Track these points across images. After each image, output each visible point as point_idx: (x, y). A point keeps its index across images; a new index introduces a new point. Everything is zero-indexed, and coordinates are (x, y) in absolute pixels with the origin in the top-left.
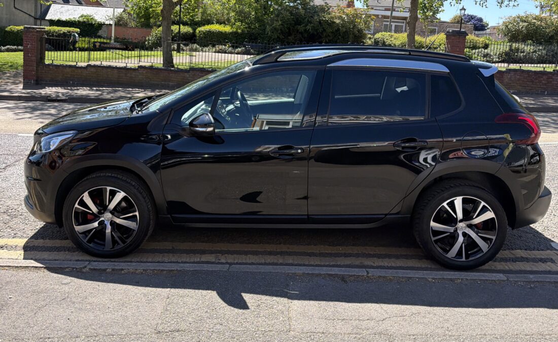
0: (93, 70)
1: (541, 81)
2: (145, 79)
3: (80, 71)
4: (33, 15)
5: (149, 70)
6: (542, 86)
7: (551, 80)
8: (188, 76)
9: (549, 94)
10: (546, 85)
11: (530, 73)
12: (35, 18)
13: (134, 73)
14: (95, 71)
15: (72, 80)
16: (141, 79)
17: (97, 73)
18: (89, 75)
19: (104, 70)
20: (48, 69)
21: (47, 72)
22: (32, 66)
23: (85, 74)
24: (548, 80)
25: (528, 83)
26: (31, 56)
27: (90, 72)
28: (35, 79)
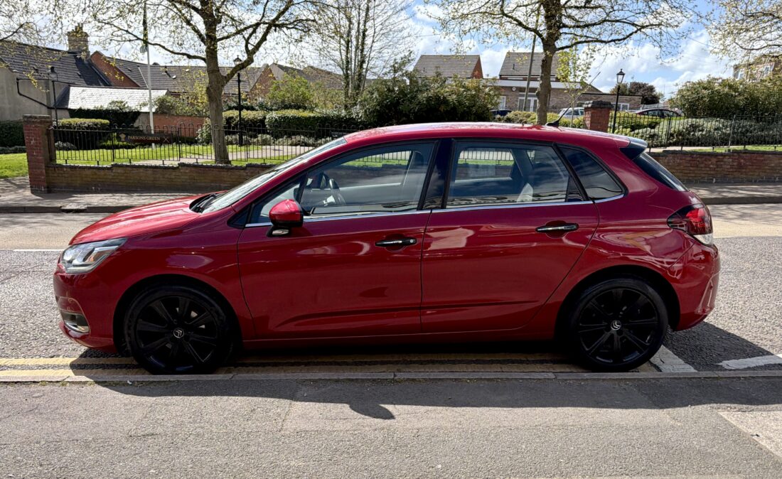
0: (120, 170)
1: (709, 165)
2: (188, 181)
3: (102, 173)
4: (46, 104)
5: (193, 169)
6: (709, 172)
7: (722, 163)
8: (245, 174)
9: (718, 182)
10: (714, 170)
11: (695, 156)
12: (48, 108)
13: (174, 173)
14: (123, 172)
15: (95, 186)
16: (184, 180)
17: (125, 175)
18: (115, 177)
19: (135, 171)
20: (62, 172)
21: (60, 175)
22: (39, 168)
23: (111, 177)
24: (719, 163)
25: (691, 168)
26: (37, 156)
27: (117, 174)
28: (46, 184)
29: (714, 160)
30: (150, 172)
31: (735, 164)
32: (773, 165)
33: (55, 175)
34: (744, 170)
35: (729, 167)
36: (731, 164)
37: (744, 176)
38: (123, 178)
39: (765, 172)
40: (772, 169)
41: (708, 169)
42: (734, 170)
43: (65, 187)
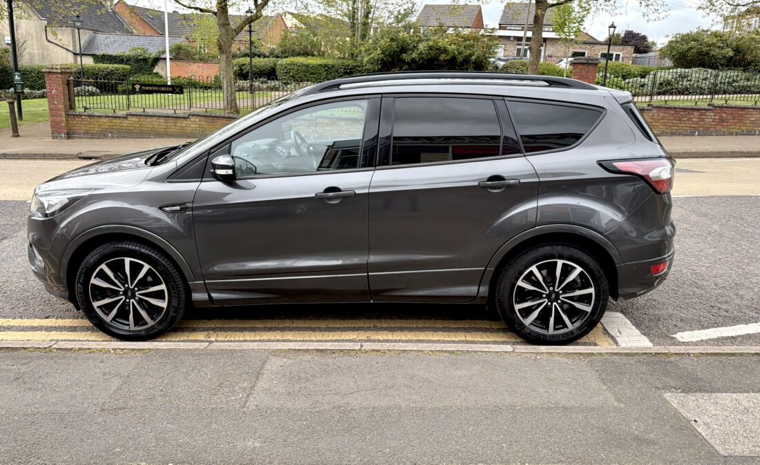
0: (134, 119)
1: (692, 118)
2: (198, 129)
3: (118, 121)
5: (202, 118)
6: (692, 125)
7: (704, 117)
9: (701, 135)
10: (697, 124)
11: (678, 110)
13: (185, 122)
14: (137, 120)
15: (111, 132)
16: (194, 129)
17: (140, 123)
18: (130, 125)
19: (149, 119)
20: (80, 119)
21: (79, 122)
22: (60, 116)
23: (125, 125)
24: (701, 117)
25: (674, 121)
26: (58, 104)
27: (131, 122)
28: (65, 131)
29: (696, 113)
30: (162, 120)
31: (717, 117)
32: (753, 119)
33: (75, 122)
34: (725, 124)
35: (711, 120)
36: (713, 117)
37: (724, 130)
38: (137, 125)
39: (746, 126)
40: (752, 122)
41: (691, 122)
42: (716, 123)
43: (84, 134)
